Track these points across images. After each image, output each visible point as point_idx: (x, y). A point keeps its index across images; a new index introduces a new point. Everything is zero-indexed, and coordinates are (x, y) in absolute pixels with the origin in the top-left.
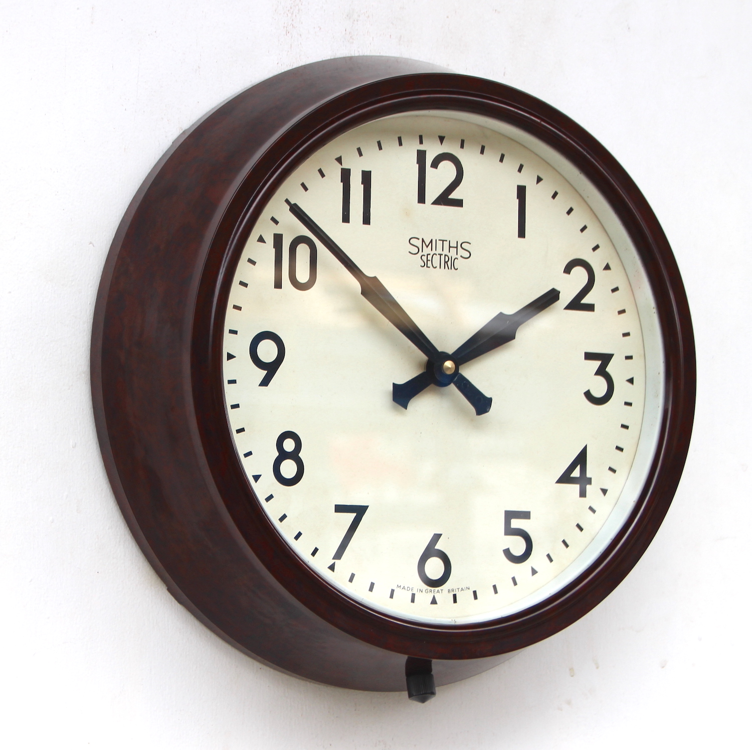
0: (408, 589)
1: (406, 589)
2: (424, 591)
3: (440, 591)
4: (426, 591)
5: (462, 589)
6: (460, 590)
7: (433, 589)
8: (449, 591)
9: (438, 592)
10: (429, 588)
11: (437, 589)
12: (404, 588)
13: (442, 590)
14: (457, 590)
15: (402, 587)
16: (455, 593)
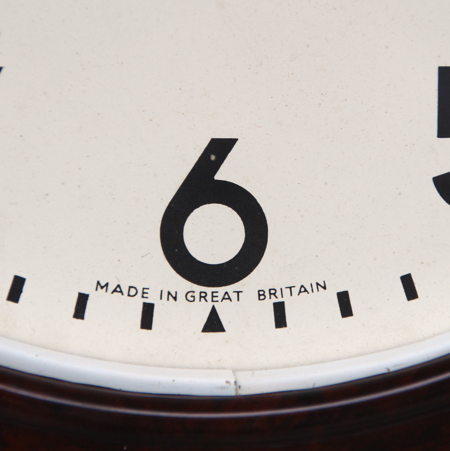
0: (133, 292)
1: (125, 291)
2: (181, 297)
3: (234, 296)
4: (189, 297)
5: (303, 290)
6: (295, 291)
7: (209, 290)
8: (261, 295)
9: (227, 297)
10: (198, 289)
11: (221, 290)
12: (118, 289)
13: (238, 293)
14: (287, 292)
15: (111, 288)
16: (280, 300)
